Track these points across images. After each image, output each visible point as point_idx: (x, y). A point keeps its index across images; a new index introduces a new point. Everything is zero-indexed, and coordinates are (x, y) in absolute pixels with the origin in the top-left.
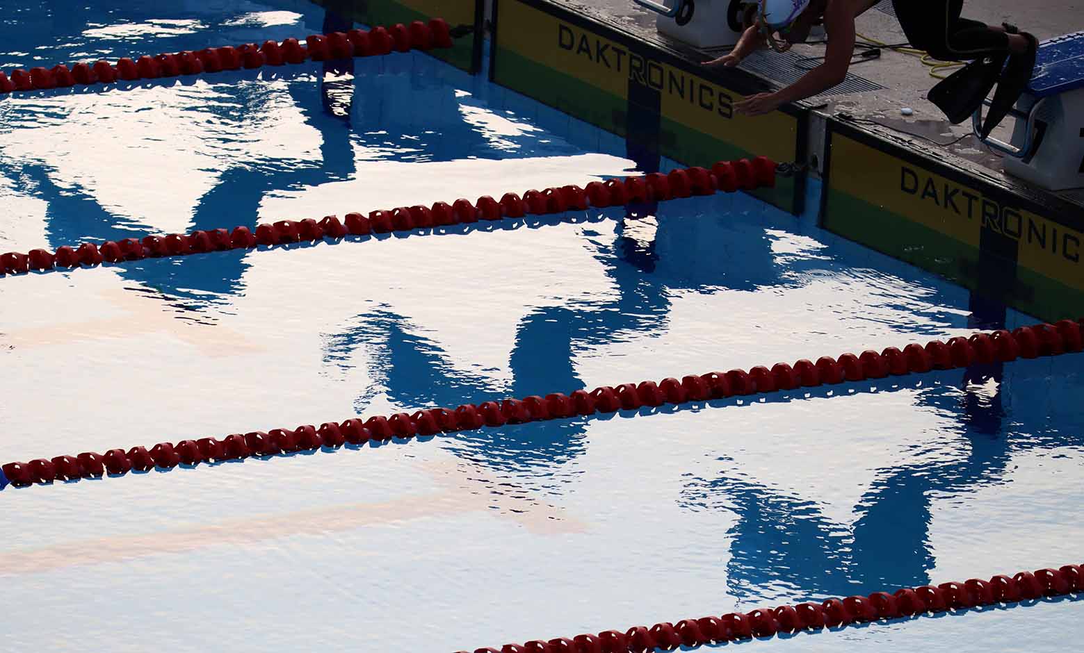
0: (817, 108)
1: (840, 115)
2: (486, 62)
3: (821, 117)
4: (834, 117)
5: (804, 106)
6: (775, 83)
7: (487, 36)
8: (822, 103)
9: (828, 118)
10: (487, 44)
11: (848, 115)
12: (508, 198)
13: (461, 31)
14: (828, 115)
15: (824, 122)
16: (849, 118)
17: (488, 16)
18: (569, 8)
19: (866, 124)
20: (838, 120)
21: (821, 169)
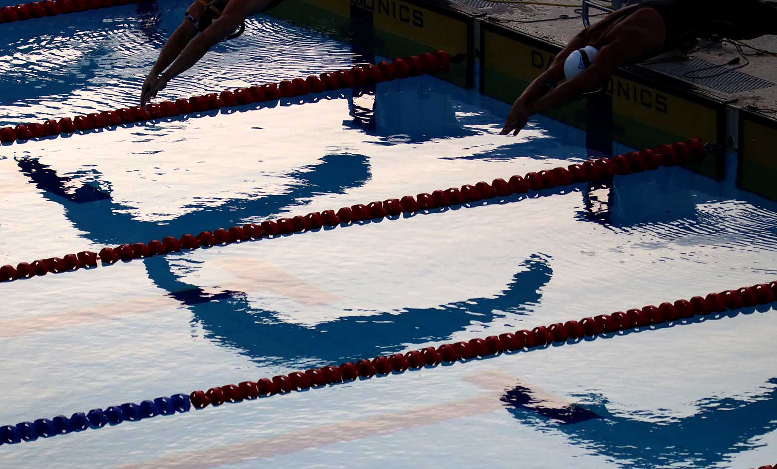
0: (730, 102)
1: (748, 107)
2: (477, 79)
3: (734, 109)
4: (744, 108)
5: (720, 101)
6: (697, 85)
7: (477, 60)
8: (734, 99)
9: (740, 109)
10: (478, 66)
11: (755, 106)
12: (514, 179)
13: (458, 58)
14: (739, 107)
15: (737, 112)
16: (756, 109)
17: (477, 46)
18: (538, 38)
19: (768, 112)
20: (747, 111)
21: (736, 146)
